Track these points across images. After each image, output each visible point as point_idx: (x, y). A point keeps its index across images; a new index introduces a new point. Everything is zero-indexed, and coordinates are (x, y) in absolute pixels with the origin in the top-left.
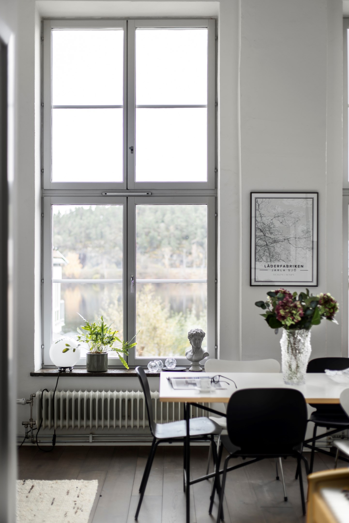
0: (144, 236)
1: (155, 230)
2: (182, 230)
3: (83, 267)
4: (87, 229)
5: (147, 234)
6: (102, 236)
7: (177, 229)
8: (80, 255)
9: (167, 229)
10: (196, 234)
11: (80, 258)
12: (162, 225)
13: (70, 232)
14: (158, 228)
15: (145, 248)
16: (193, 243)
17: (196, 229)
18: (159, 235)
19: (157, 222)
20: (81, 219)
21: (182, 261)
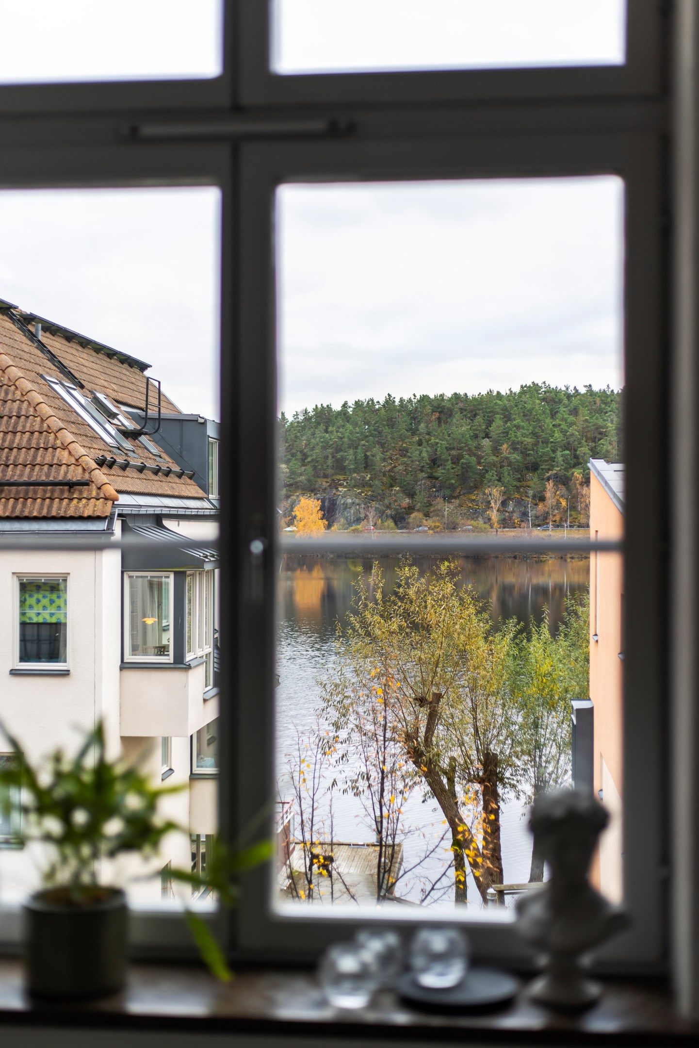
0: (449, 465)
1: (471, 453)
2: (524, 453)
3: (329, 527)
4: (339, 449)
5: (456, 460)
6: (367, 464)
8: (323, 502)
9: (496, 450)
10: (553, 459)
11: (322, 508)
12: (486, 442)
13: (305, 456)
14: (478, 447)
15: (452, 487)
16: (548, 479)
17: (554, 451)
18: (479, 463)
19: (476, 437)
20: (326, 431)
21: (525, 514)
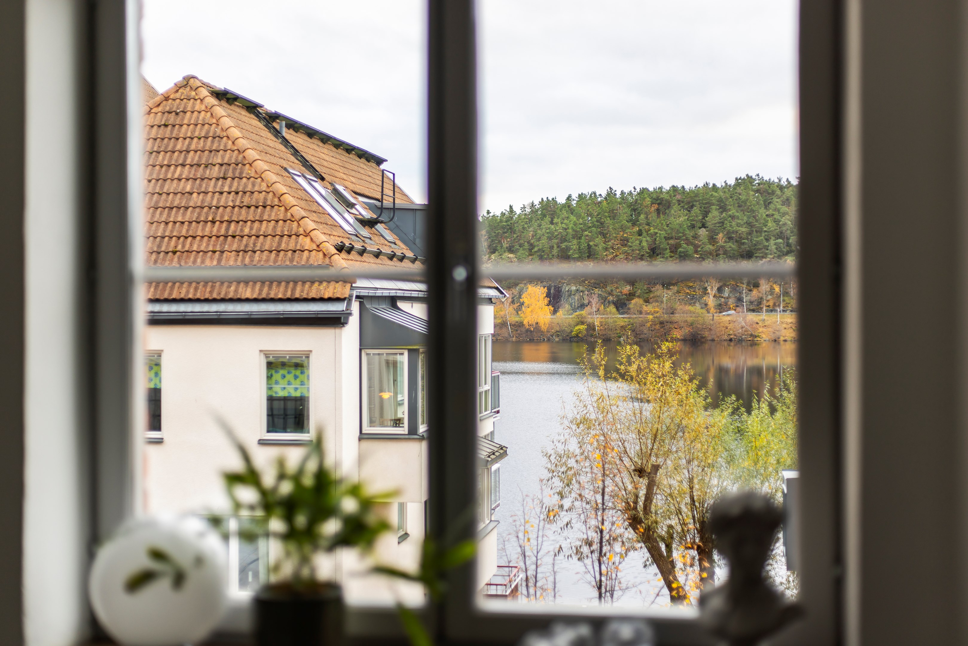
1: (688, 243)
2: (739, 242)
3: (555, 312)
4: (563, 240)
7: (730, 238)
8: (549, 289)
9: (712, 239)
10: (766, 248)
11: (548, 295)
12: (703, 232)
13: (532, 246)
14: (695, 237)
17: (767, 240)
19: (693, 227)
20: (552, 223)
21: (740, 300)
